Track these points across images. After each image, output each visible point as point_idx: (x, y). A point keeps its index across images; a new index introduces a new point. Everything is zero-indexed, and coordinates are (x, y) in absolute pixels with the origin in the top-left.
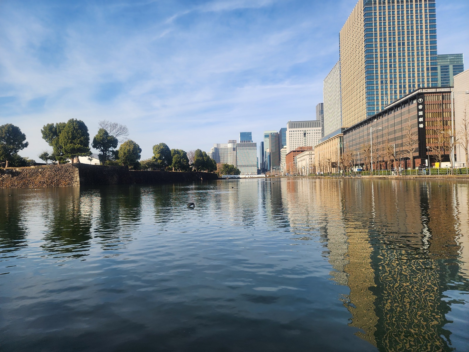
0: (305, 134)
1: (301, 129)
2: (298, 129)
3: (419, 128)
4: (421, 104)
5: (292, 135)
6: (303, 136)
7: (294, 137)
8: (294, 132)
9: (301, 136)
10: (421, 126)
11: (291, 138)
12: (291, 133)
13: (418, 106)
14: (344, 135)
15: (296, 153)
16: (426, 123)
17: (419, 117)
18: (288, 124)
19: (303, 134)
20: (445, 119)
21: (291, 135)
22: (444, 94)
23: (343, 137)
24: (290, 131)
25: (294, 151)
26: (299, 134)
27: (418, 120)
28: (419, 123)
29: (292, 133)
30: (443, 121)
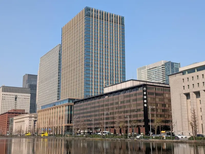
0: (16, 98)
1: (13, 94)
2: (10, 93)
3: (144, 107)
4: (145, 91)
5: (5, 98)
6: (14, 100)
7: (6, 99)
8: (7, 96)
9: (13, 100)
10: (145, 105)
11: (3, 100)
12: (3, 96)
13: (143, 93)
14: (74, 104)
15: (11, 114)
16: (148, 103)
17: (144, 99)
18: (2, 88)
19: (14, 98)
20: (157, 103)
21: (3, 98)
22: (156, 87)
23: (73, 105)
24: (3, 94)
25: (9, 113)
26: (11, 98)
27: (144, 101)
28: (144, 103)
29: (5, 96)
30: (156, 103)
